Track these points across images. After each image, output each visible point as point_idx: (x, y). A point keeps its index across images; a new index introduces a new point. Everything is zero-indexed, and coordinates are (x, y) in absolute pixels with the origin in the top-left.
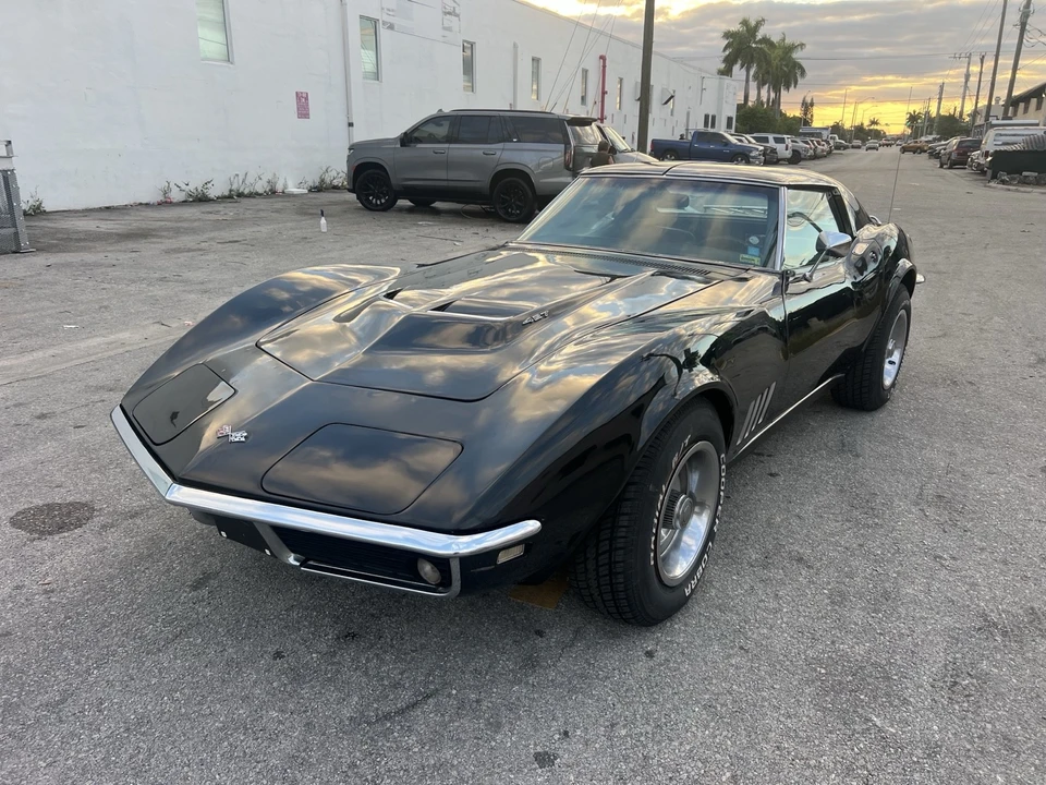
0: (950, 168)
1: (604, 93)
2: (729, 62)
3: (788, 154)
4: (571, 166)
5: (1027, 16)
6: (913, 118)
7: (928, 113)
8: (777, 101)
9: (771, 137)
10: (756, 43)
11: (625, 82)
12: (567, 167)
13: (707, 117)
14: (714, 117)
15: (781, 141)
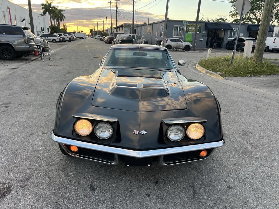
0: (108, 43)
1: (11, 19)
2: (45, 13)
3: (68, 39)
4: (27, 42)
5: (117, 8)
6: (91, 31)
7: (94, 30)
8: (59, 25)
9: (63, 34)
10: (51, 8)
11: (16, 16)
12: (25, 43)
13: (42, 28)
14: (44, 28)
15: (66, 36)
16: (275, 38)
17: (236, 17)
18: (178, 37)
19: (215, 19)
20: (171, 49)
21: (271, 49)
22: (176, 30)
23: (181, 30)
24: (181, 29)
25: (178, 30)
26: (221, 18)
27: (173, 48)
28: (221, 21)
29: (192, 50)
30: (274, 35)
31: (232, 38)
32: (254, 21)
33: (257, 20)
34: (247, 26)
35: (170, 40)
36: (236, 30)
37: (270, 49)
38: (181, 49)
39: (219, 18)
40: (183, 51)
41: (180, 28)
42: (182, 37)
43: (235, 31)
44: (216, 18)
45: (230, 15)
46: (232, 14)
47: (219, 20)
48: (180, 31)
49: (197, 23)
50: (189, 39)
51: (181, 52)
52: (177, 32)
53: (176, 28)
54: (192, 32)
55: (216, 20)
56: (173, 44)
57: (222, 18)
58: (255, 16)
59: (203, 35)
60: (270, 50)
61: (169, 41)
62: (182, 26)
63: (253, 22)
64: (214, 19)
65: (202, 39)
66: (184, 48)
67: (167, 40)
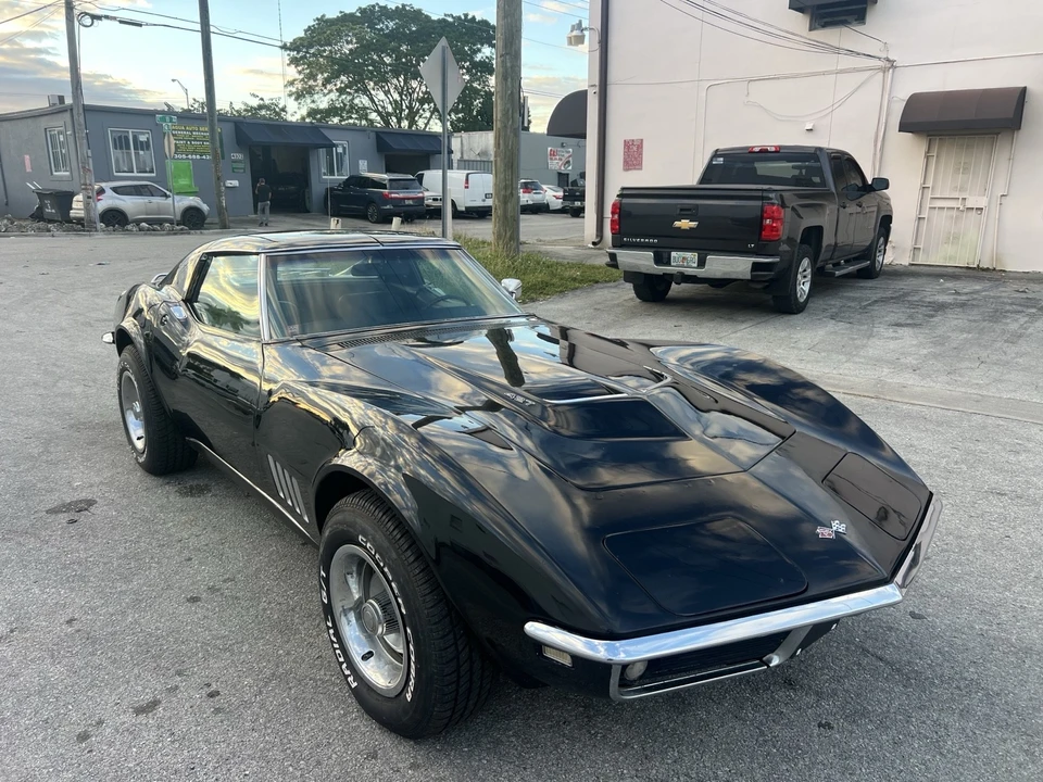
16: (468, 175)
17: (313, 102)
18: (135, 174)
19: (243, 107)
20: (129, 227)
21: (464, 209)
22: (121, 148)
23: (142, 149)
24: (142, 142)
25: (128, 148)
26: (262, 102)
27: (138, 222)
28: (263, 112)
29: (212, 226)
30: (455, 165)
31: (336, 177)
32: (373, 116)
33: (379, 114)
34: (373, 135)
35: (115, 190)
36: (344, 149)
37: (459, 208)
38: (171, 222)
39: (255, 103)
40: (182, 232)
41: (135, 138)
42: (154, 175)
43: (340, 150)
44: (246, 104)
45: (290, 95)
46: (297, 93)
47: (255, 109)
48: (141, 152)
49: (212, 121)
50: (184, 182)
51: (175, 234)
52: (129, 154)
53: (120, 137)
54: (190, 156)
55: (245, 110)
56: (128, 204)
57: (267, 102)
58: (373, 101)
59: (235, 165)
60: (462, 212)
61: (109, 192)
62: (143, 133)
63: (372, 121)
64: (238, 106)
65: (235, 183)
66: (178, 217)
67: (101, 191)
